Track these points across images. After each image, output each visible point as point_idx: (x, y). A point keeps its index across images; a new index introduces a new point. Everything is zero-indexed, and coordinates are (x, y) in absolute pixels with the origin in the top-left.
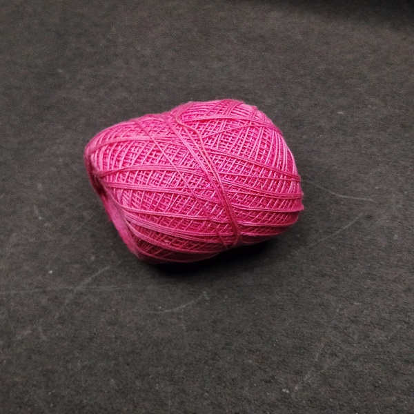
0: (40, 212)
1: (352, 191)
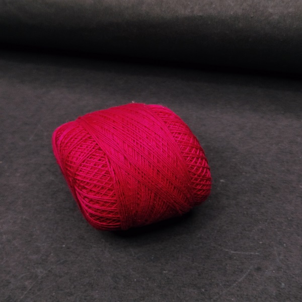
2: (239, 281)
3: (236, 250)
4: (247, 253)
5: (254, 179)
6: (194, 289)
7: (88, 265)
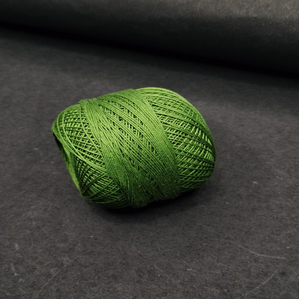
0: (16, 269)
1: (267, 250)
2: (263, 284)
3: (262, 253)
4: (273, 257)
5: (287, 184)
6: (217, 289)
7: (114, 257)
